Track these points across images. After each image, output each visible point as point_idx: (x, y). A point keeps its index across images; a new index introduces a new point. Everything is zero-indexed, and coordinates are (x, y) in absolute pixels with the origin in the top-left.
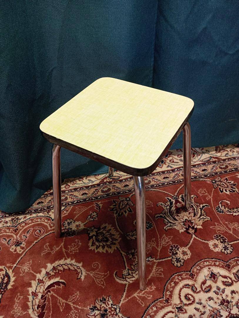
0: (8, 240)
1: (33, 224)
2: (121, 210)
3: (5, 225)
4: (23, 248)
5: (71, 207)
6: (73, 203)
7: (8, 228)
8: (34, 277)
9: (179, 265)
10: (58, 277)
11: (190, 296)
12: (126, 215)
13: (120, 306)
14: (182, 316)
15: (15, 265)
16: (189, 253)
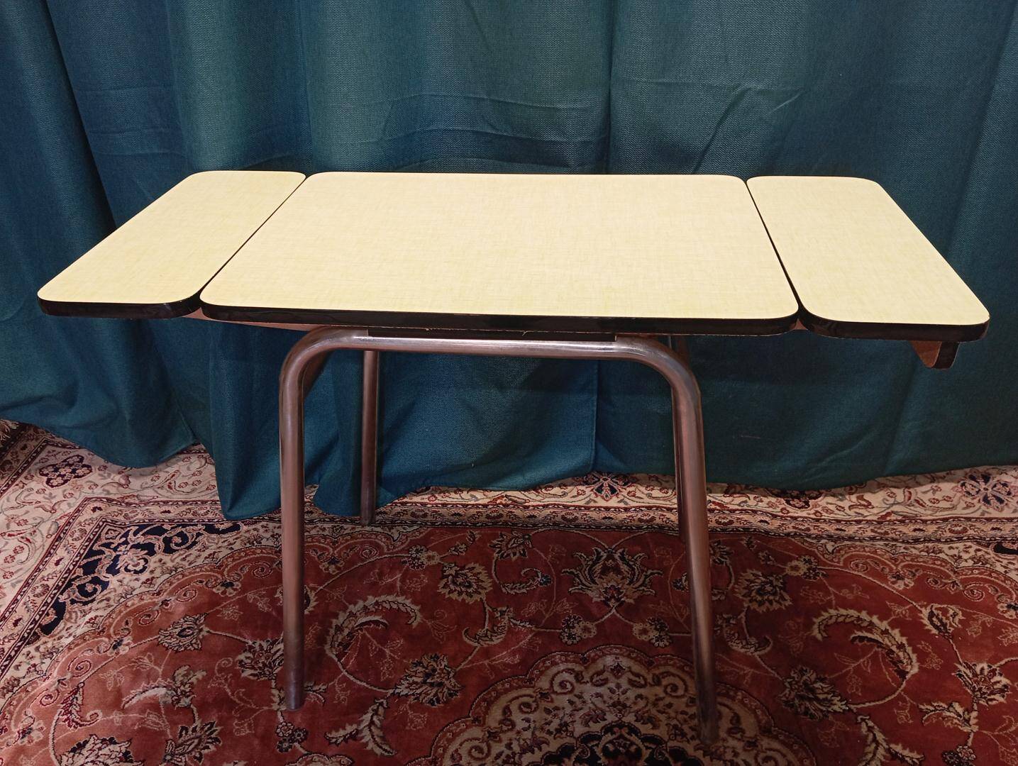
0: (319, 553)
1: (363, 540)
2: (508, 549)
3: (321, 532)
4: (339, 568)
5: (429, 529)
6: (433, 524)
7: (325, 537)
8: (345, 608)
9: (570, 642)
10: (379, 615)
11: (568, 686)
12: (514, 558)
13: (458, 670)
14: (544, 704)
15: (321, 588)
16: (594, 630)
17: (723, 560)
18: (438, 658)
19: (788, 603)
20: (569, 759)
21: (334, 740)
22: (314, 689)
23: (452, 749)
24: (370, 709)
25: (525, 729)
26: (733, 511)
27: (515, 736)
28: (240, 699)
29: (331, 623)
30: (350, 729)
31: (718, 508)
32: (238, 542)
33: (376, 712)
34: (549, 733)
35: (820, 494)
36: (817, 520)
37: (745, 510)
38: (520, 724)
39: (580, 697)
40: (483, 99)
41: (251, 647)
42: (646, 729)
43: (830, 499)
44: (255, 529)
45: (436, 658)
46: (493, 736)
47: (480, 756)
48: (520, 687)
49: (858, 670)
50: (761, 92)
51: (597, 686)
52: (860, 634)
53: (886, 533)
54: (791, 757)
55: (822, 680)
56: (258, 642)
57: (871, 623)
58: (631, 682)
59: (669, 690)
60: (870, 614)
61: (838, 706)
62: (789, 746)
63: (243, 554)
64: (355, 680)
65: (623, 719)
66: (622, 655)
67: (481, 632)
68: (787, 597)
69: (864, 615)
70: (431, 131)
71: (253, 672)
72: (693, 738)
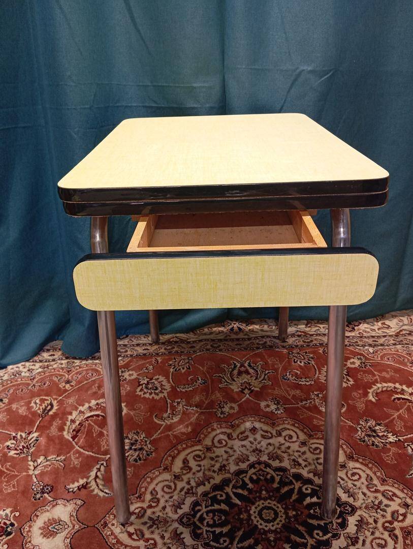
0: (59, 378)
1: (87, 368)
2: (179, 366)
3: (60, 366)
4: (72, 386)
5: (129, 359)
6: (131, 356)
7: (62, 369)
8: (76, 409)
9: (222, 416)
10: (99, 411)
11: (223, 441)
12: (183, 371)
13: (151, 439)
14: (209, 455)
15: (61, 398)
16: (237, 408)
17: (310, 362)
18: (139, 433)
19: (352, 383)
20: (228, 487)
21: (72, 490)
22: (57, 459)
23: (151, 488)
24: (95, 468)
25: (198, 471)
26: (312, 335)
27: (192, 476)
28: (7, 469)
29: (68, 418)
30: (82, 482)
31: (303, 334)
32: (6, 375)
33: (99, 470)
34: (214, 471)
35: (360, 323)
36: (361, 337)
37: (319, 334)
38: (195, 469)
39: (231, 448)
40: (148, 86)
41: (14, 437)
42: (276, 464)
43: (366, 325)
44: (17, 367)
45: (137, 433)
46: (177, 477)
47: (170, 491)
48: (193, 446)
49: (400, 417)
50: (311, 72)
51: (242, 440)
52: (397, 396)
53: (402, 341)
54: (368, 472)
55: (379, 425)
56: (19, 433)
57: (403, 390)
58: (263, 437)
59: (287, 438)
60: (401, 384)
61: (392, 439)
62: (366, 465)
63: (9, 382)
64: (84, 452)
65: (261, 459)
66: (255, 421)
67: (165, 415)
68: (350, 379)
69: (397, 385)
70: (118, 107)
71: (16, 452)
72: (306, 466)
